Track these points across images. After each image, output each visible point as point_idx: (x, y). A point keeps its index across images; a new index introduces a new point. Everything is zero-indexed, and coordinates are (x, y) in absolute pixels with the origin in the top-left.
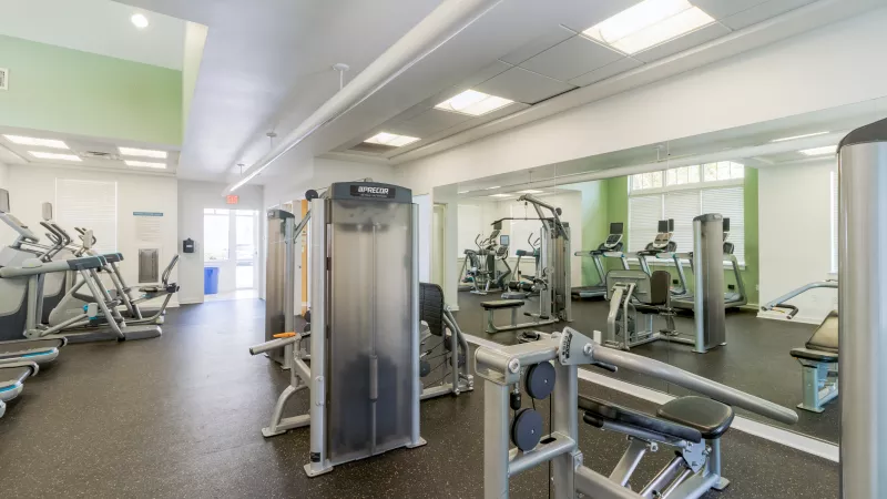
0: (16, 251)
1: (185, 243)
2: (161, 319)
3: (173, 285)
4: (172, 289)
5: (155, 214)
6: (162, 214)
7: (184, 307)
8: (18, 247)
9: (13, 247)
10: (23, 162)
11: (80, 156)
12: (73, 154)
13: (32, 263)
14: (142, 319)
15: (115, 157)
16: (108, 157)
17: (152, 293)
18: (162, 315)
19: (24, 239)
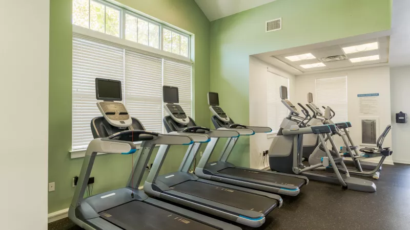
0: (289, 121)
1: (398, 115)
2: (377, 175)
3: (387, 149)
4: (386, 153)
5: (372, 95)
6: (378, 95)
7: (397, 165)
8: (290, 118)
9: (287, 118)
10: (302, 73)
11: (324, 62)
12: (320, 62)
13: (294, 127)
14: (362, 172)
15: (342, 58)
16: (337, 59)
17: (370, 154)
18: (379, 170)
19: (292, 114)
